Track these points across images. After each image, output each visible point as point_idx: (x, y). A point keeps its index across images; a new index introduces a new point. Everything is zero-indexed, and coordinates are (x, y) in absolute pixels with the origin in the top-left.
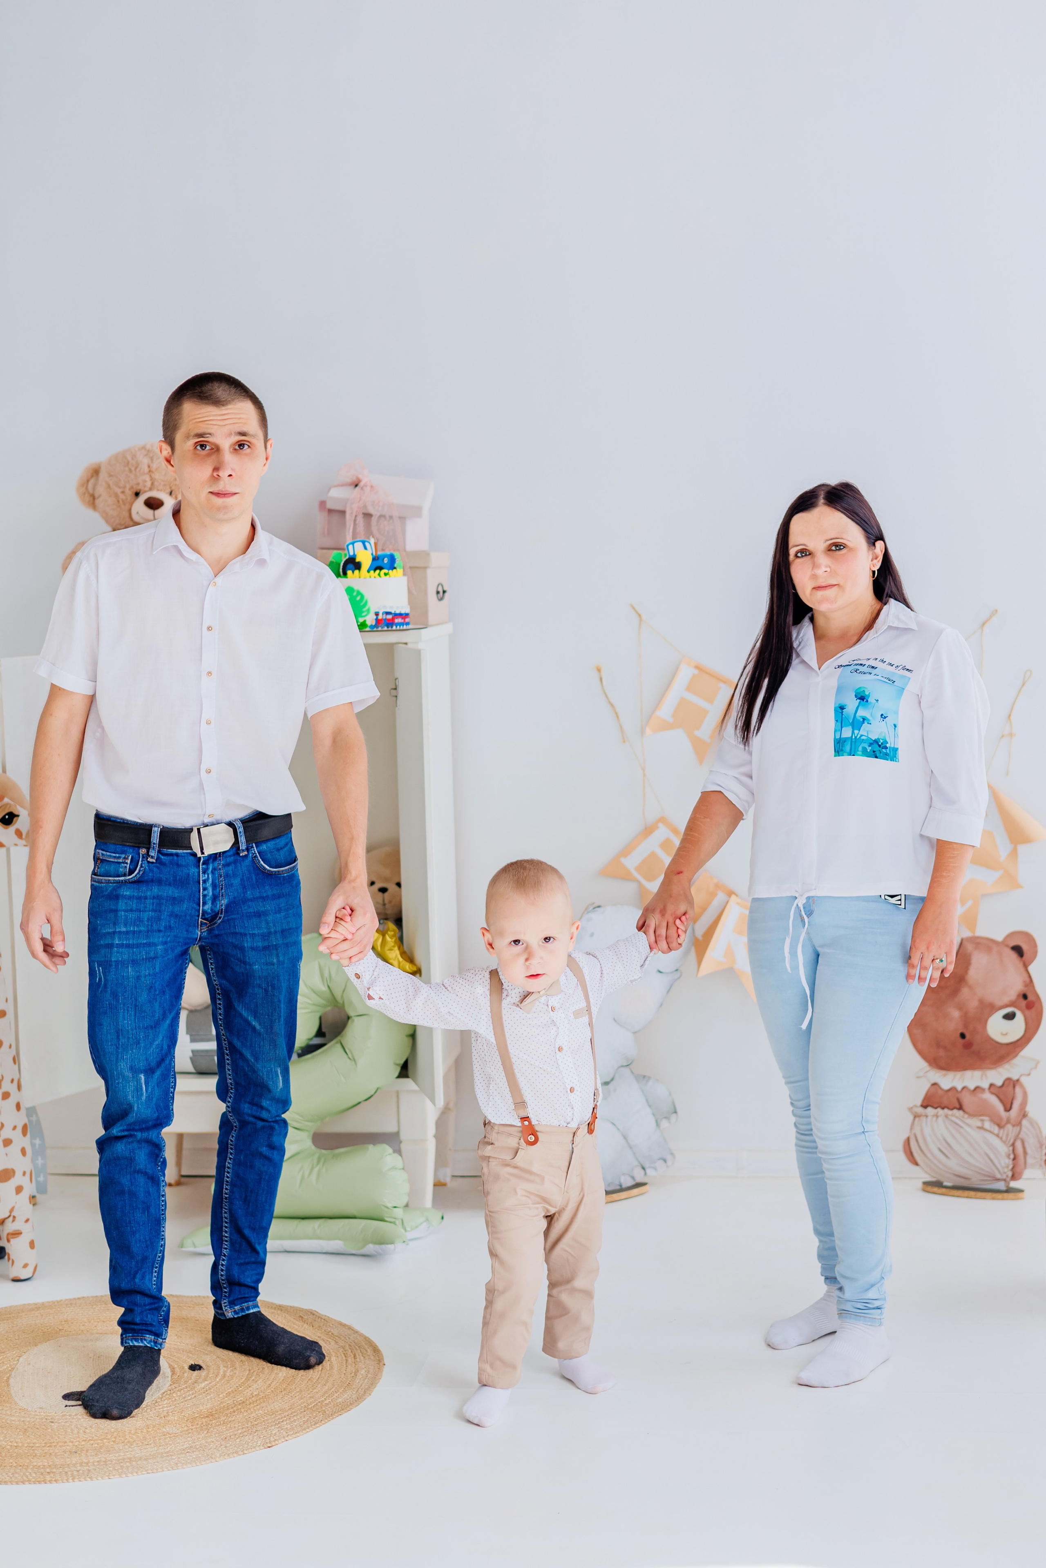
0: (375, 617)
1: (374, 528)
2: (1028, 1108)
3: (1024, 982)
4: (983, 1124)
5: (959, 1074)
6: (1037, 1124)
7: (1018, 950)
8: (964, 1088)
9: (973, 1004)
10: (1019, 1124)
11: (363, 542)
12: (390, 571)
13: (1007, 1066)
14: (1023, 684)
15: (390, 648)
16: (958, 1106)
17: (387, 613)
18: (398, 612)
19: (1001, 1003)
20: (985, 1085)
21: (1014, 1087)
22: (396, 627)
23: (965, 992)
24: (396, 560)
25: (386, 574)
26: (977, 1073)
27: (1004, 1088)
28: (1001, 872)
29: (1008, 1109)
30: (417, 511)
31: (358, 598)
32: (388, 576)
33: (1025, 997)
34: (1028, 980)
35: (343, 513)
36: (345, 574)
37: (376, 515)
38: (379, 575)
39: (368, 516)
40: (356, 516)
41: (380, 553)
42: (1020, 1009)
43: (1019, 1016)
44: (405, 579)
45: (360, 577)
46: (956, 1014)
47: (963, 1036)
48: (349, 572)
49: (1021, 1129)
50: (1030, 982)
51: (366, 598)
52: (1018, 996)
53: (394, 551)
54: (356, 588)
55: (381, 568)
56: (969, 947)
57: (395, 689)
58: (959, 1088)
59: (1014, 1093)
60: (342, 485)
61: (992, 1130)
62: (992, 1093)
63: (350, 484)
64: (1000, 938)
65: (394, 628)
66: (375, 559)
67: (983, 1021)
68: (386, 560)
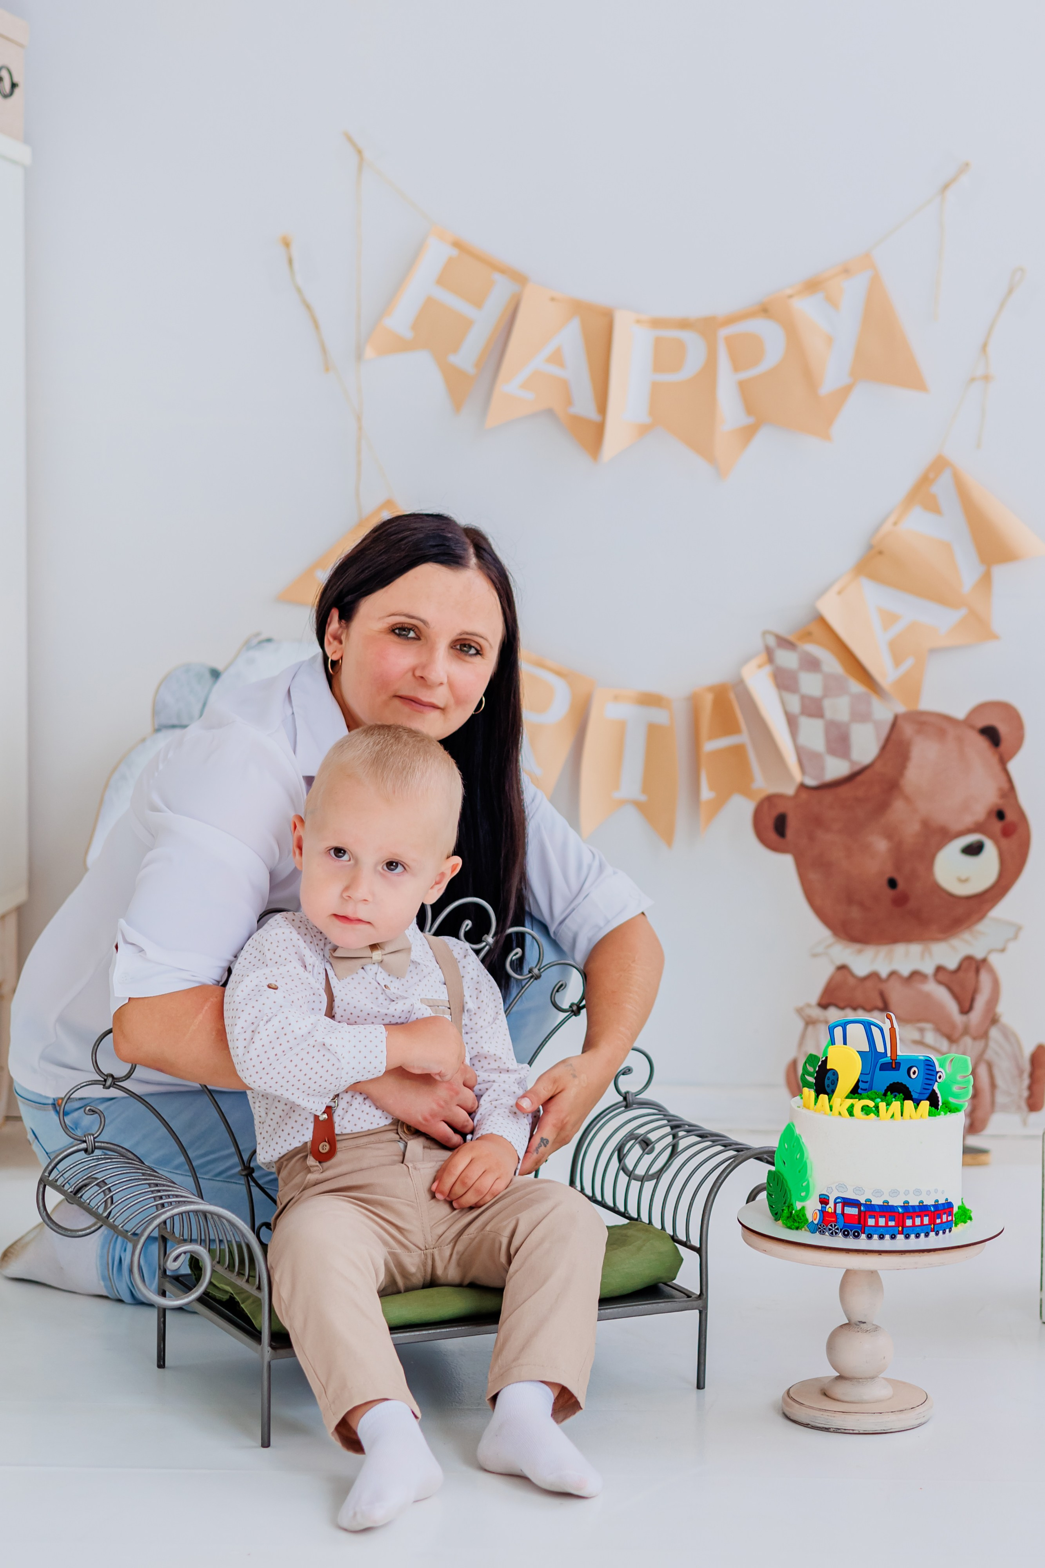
2: (1002, 1009)
3: (1001, 790)
4: (923, 1036)
5: (884, 950)
6: (1015, 1035)
7: (991, 734)
8: (893, 974)
9: (911, 829)
10: (985, 1035)
13: (966, 936)
14: (1010, 291)
16: (880, 1004)
19: (956, 827)
20: (928, 969)
21: (978, 971)
23: (898, 806)
26: (915, 949)
27: (961, 974)
28: (963, 612)
29: (966, 1009)
33: (1000, 815)
34: (1006, 786)
42: (991, 837)
43: (990, 850)
46: (881, 845)
47: (892, 883)
49: (986, 1046)
50: (1009, 791)
52: (989, 814)
56: (908, 730)
58: (884, 973)
59: (977, 981)
61: (937, 1045)
62: (940, 982)
64: (960, 713)
67: (929, 861)
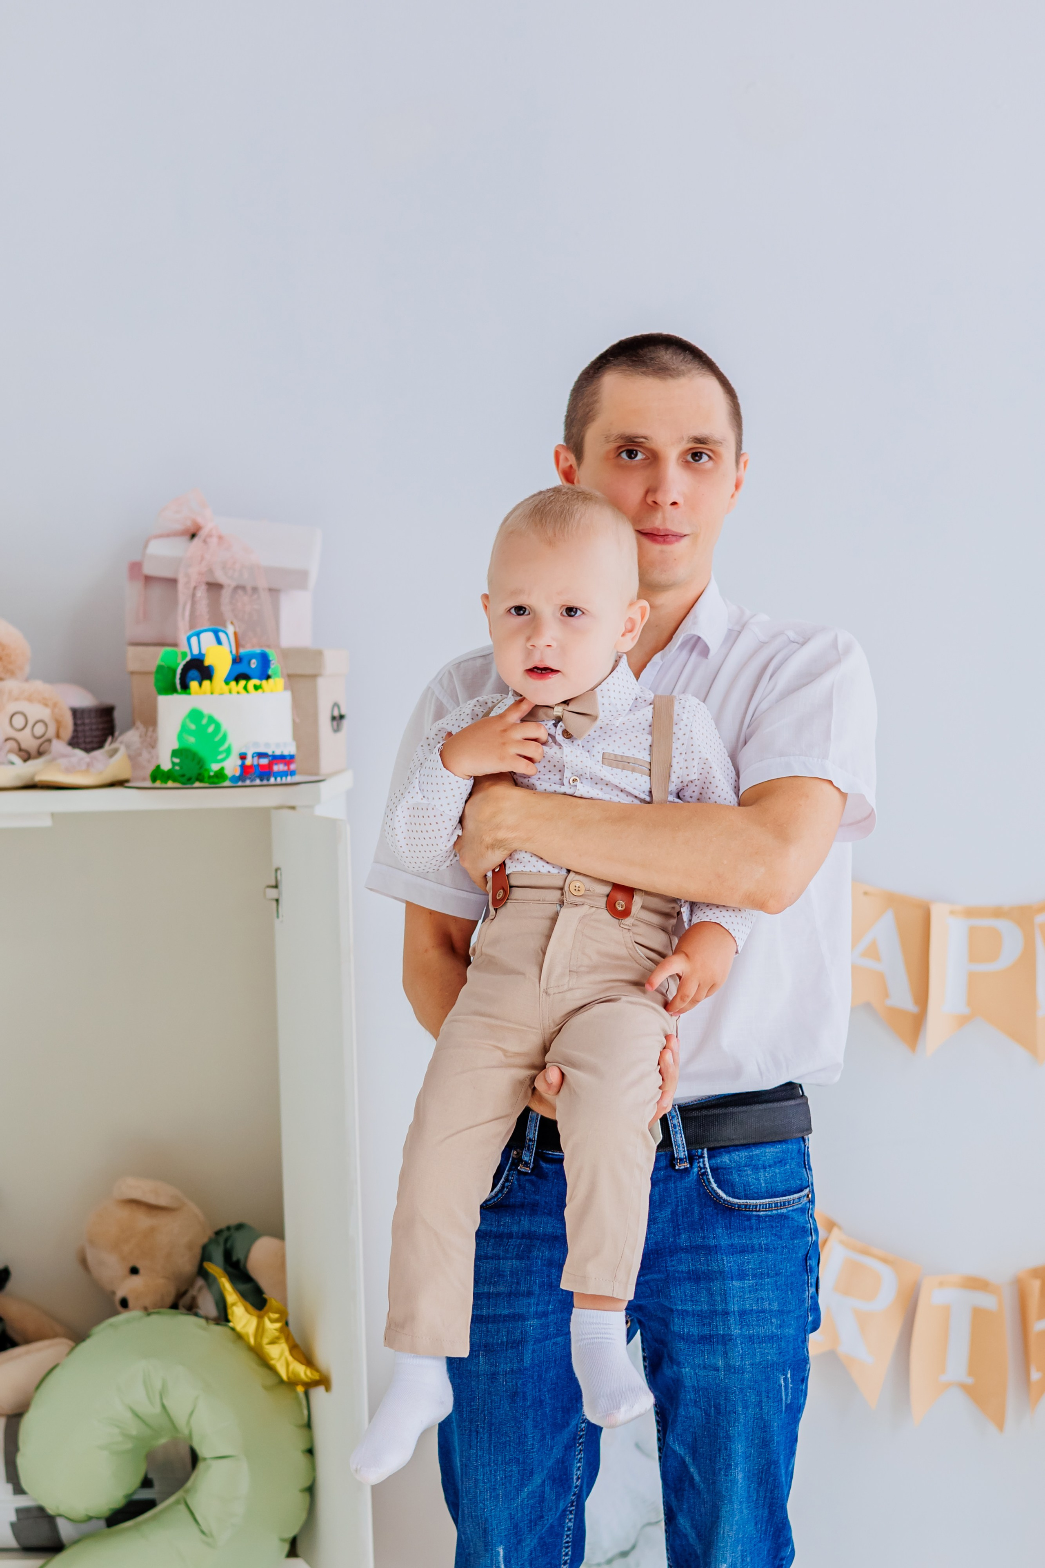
0: (239, 762)
1: (226, 608)
11: (216, 633)
12: (264, 682)
15: (264, 815)
17: (261, 755)
18: (278, 753)
22: (276, 779)
24: (272, 662)
25: (256, 688)
30: (299, 579)
31: (211, 729)
32: (260, 691)
35: (172, 582)
36: (185, 687)
37: (229, 586)
38: (245, 688)
39: (214, 587)
40: (195, 588)
41: (242, 651)
44: (287, 696)
45: (212, 693)
48: (194, 685)
51: (224, 728)
53: (269, 647)
54: (206, 711)
55: (247, 677)
57: (276, 887)
60: (168, 535)
63: (182, 533)
65: (272, 780)
66: (237, 660)
68: (254, 664)
